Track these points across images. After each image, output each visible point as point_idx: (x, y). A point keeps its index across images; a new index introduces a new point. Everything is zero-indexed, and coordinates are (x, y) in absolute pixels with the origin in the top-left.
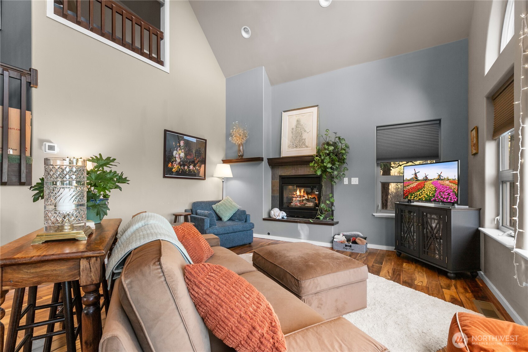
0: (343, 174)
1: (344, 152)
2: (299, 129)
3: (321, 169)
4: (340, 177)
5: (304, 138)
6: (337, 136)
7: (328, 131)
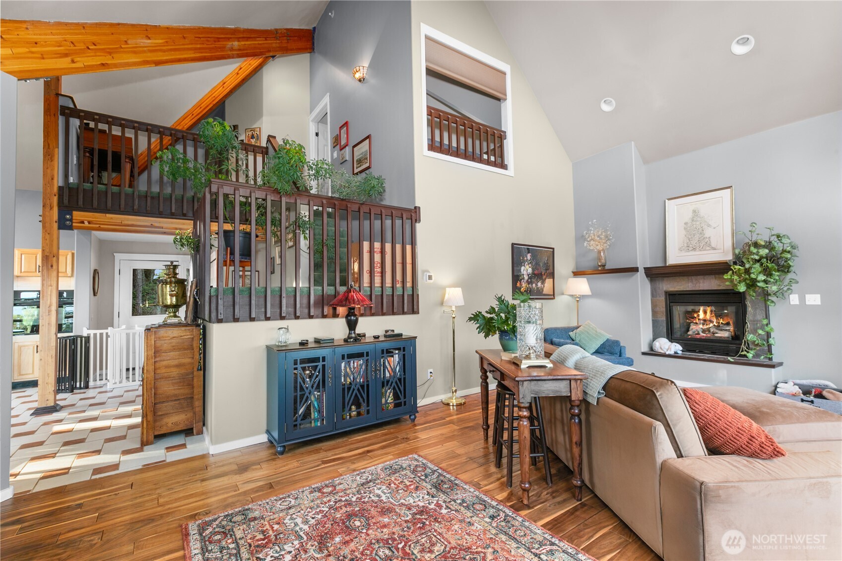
0: (789, 289)
1: (789, 256)
2: (698, 223)
3: (746, 283)
4: (782, 294)
5: (707, 235)
6: (773, 233)
7: (754, 225)
